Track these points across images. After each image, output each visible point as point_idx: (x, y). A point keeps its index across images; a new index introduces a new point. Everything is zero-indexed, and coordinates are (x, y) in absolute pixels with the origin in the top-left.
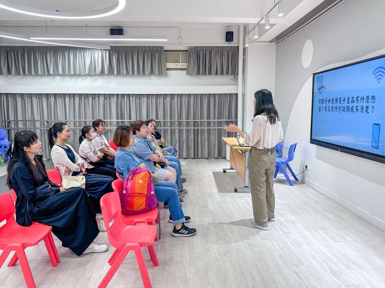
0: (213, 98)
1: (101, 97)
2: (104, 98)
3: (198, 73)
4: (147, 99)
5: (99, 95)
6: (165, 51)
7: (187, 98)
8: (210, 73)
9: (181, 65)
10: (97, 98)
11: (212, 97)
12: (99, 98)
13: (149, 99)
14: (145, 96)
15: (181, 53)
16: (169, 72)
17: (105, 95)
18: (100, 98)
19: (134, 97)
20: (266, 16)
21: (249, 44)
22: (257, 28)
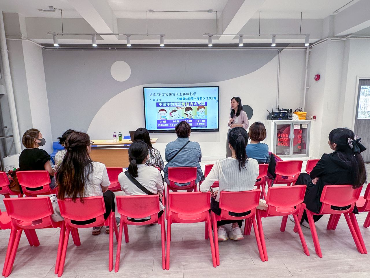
20: (128, 36)
21: (21, 39)
22: (95, 37)
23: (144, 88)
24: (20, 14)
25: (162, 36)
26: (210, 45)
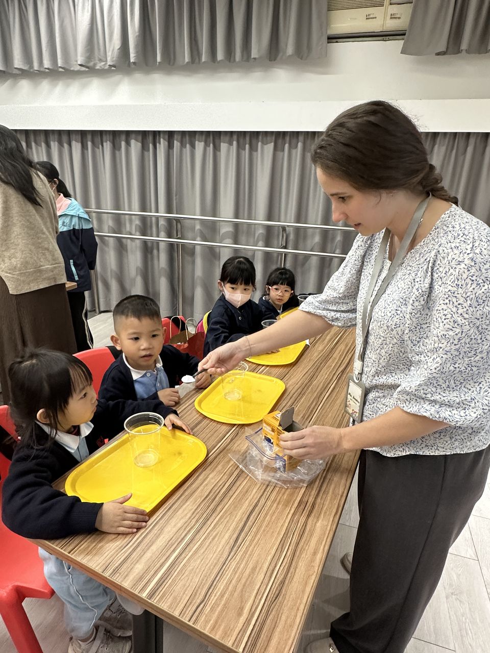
1: (133, 142)
2: (139, 145)
4: (275, 148)
5: (128, 134)
10: (123, 144)
12: (128, 144)
13: (283, 150)
14: (269, 138)
17: (144, 134)
18: (130, 146)
19: (235, 143)
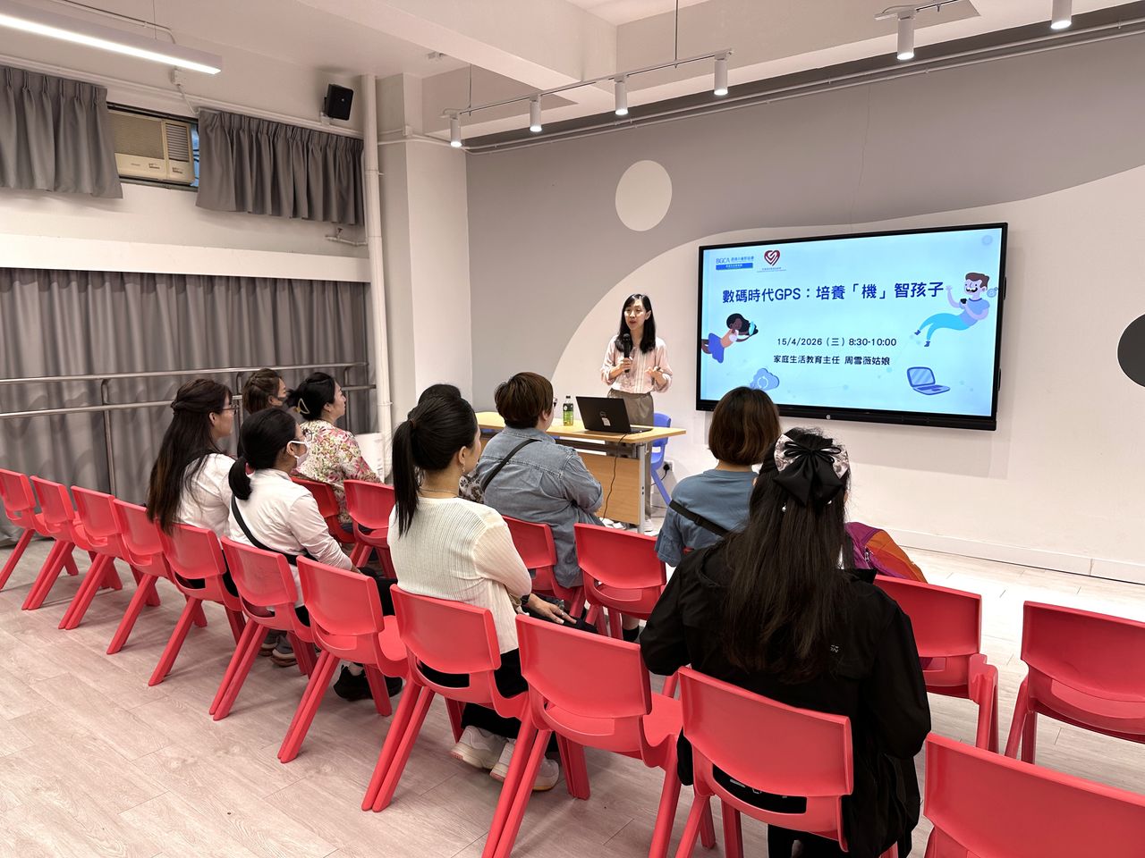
0: (287, 291)
3: (241, 206)
6: (113, 106)
7: (201, 291)
8: (277, 210)
9: (165, 169)
11: (284, 289)
15: (163, 123)
16: (127, 188)
20: (619, 80)
21: (405, 137)
22: (538, 105)
23: (702, 249)
24: (405, 74)
25: (721, 57)
26: (907, 56)
